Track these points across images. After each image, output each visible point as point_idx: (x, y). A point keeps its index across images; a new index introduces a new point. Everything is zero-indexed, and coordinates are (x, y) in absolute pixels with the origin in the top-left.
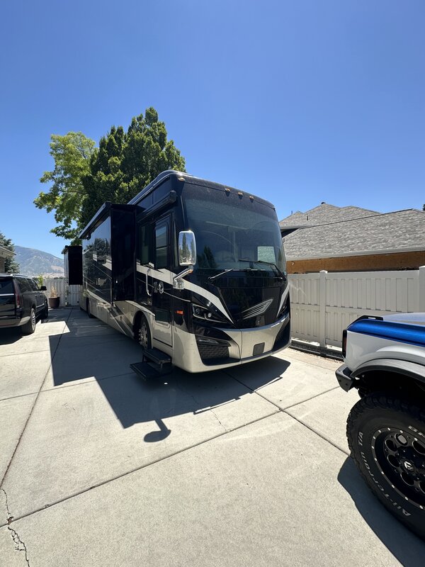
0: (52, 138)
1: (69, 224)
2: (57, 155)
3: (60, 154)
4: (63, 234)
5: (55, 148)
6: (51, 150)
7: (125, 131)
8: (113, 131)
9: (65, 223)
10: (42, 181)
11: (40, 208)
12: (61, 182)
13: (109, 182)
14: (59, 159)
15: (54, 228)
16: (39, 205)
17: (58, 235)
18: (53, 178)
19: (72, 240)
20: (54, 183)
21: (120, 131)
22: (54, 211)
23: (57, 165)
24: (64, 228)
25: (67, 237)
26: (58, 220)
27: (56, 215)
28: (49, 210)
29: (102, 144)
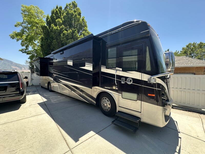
0: (22, 6)
1: (28, 48)
2: (25, 15)
3: (26, 14)
4: (25, 52)
5: (24, 11)
6: (22, 12)
7: (63, 9)
8: (57, 8)
9: (26, 47)
10: (16, 26)
11: (13, 39)
12: (26, 28)
13: (57, 29)
14: (25, 17)
15: (21, 49)
16: (13, 37)
17: (23, 52)
18: (21, 25)
19: (30, 55)
20: (22, 28)
21: (61, 8)
22: (20, 41)
23: (24, 19)
24: (26, 50)
25: (28, 54)
26: (23, 45)
27: (21, 43)
28: (18, 40)
29: (53, 13)
